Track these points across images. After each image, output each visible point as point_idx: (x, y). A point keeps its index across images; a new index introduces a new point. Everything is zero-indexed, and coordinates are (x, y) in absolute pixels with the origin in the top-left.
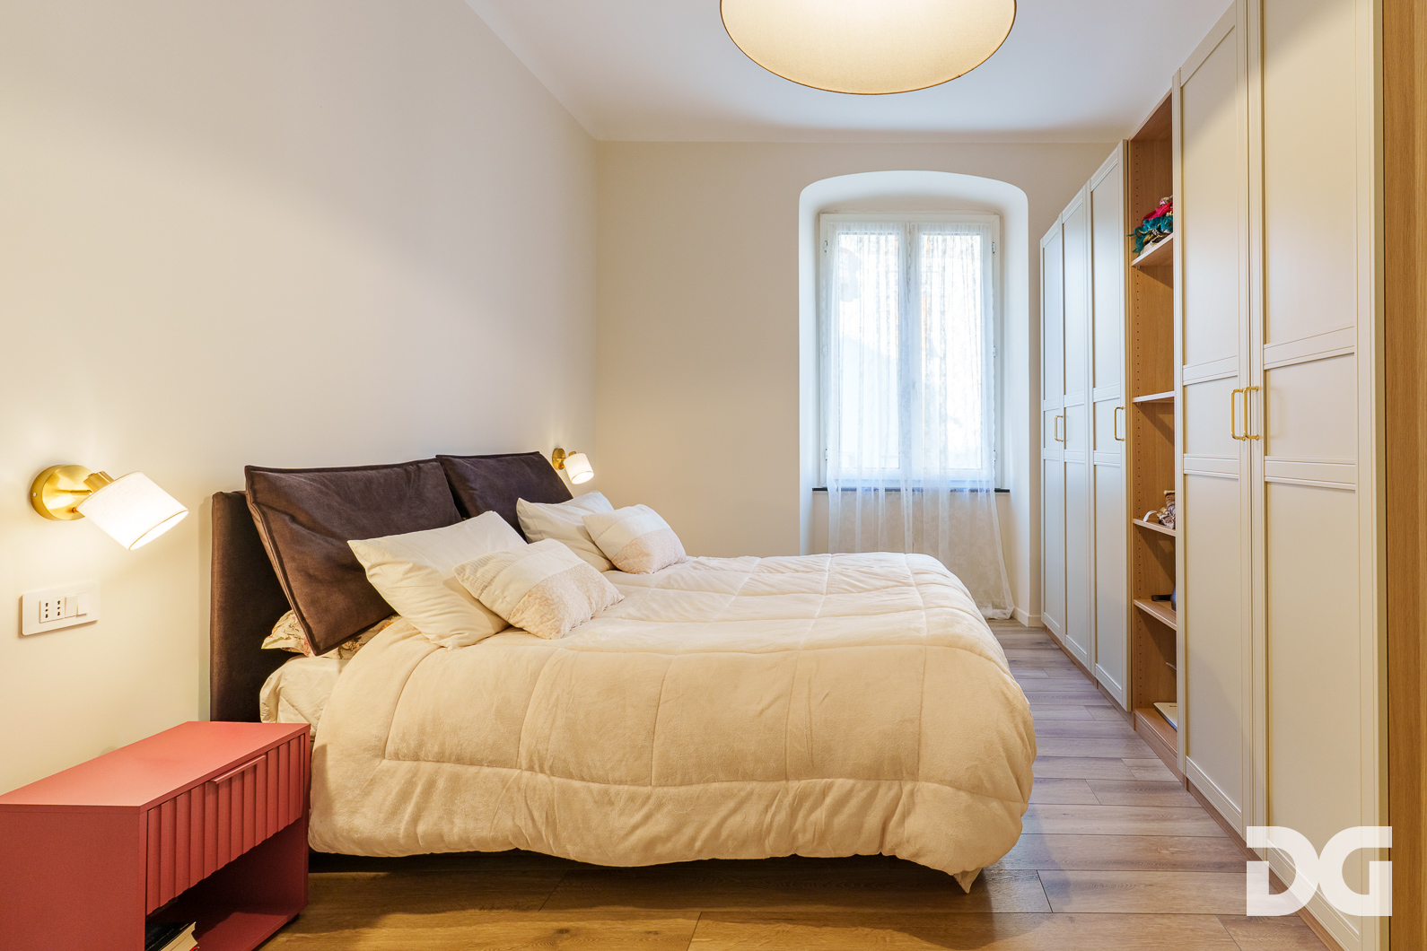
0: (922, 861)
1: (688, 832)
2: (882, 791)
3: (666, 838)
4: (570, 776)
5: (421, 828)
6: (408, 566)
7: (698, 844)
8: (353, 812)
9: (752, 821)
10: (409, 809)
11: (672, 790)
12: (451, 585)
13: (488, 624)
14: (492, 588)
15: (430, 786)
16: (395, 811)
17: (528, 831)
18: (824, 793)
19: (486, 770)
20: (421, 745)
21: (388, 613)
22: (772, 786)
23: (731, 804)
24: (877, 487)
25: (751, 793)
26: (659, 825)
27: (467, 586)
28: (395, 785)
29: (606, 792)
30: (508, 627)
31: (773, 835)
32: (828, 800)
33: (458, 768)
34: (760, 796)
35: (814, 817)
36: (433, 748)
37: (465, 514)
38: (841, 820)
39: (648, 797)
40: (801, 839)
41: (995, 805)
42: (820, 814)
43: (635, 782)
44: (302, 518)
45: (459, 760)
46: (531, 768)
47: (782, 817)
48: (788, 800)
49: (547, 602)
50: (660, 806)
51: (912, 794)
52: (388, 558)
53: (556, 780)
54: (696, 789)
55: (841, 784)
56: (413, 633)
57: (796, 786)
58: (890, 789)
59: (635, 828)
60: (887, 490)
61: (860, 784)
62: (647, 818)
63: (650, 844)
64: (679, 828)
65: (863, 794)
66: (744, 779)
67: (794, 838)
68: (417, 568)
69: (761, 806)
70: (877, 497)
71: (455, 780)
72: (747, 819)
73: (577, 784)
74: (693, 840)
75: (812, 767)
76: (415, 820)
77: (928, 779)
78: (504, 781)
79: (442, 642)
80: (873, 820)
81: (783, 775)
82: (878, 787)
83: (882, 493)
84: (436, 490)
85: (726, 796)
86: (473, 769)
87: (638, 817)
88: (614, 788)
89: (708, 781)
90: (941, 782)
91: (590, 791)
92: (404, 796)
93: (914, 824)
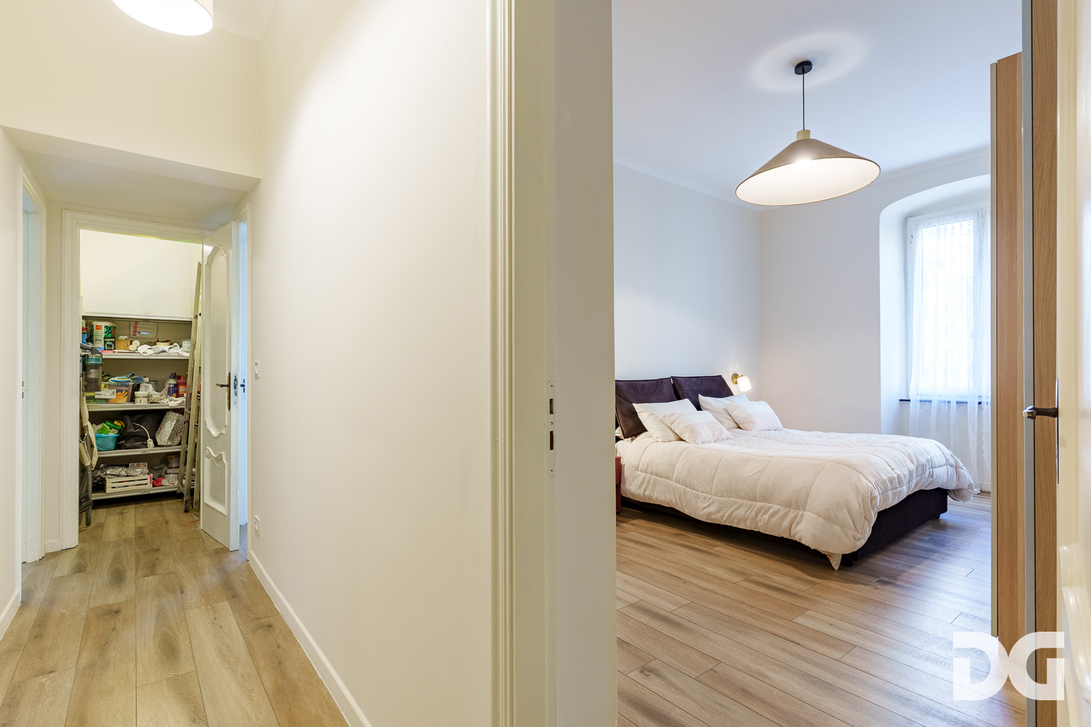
0: (803, 542)
1: (721, 513)
2: (791, 512)
3: (715, 513)
4: (687, 487)
5: (646, 493)
6: (649, 414)
7: (725, 518)
8: (630, 485)
9: (742, 513)
10: (644, 487)
11: (718, 498)
12: (662, 421)
13: (672, 436)
14: (674, 424)
15: (649, 481)
16: (640, 487)
17: (674, 501)
18: (769, 509)
19: (664, 480)
20: (647, 469)
21: (645, 430)
22: (751, 502)
23: (736, 506)
24: (949, 400)
25: (743, 504)
26: (713, 509)
27: (666, 422)
28: (640, 479)
29: (697, 494)
30: (682, 440)
31: (749, 520)
32: (770, 512)
33: (657, 477)
34: (746, 505)
35: (764, 517)
36: (650, 470)
37: (679, 398)
38: (773, 520)
39: (710, 499)
40: (760, 524)
41: (837, 528)
42: (767, 516)
43: (706, 493)
44: (622, 396)
45: (656, 475)
46: (676, 482)
47: (753, 514)
48: (756, 509)
49: (693, 432)
50: (713, 502)
51: (802, 516)
52: (643, 410)
53: (683, 487)
54: (725, 499)
55: (776, 507)
56: (651, 436)
57: (759, 504)
58: (794, 512)
59: (705, 508)
60: (957, 403)
61: (782, 508)
62: (709, 505)
63: (709, 514)
64: (719, 511)
65: (784, 512)
66: (742, 498)
67: (757, 523)
68: (652, 414)
69: (746, 509)
70: (949, 408)
71: (655, 480)
72: (741, 513)
73: (689, 489)
74: (723, 516)
75: (766, 498)
76: (645, 491)
77: (808, 511)
78: (668, 484)
79: (659, 440)
80: (786, 523)
81: (754, 499)
82: (790, 511)
83: (953, 405)
84: (668, 390)
85: (735, 503)
86: (660, 478)
87: (706, 505)
88: (700, 494)
89: (729, 497)
90: (813, 513)
91: (692, 492)
92: (642, 483)
93: (801, 527)
